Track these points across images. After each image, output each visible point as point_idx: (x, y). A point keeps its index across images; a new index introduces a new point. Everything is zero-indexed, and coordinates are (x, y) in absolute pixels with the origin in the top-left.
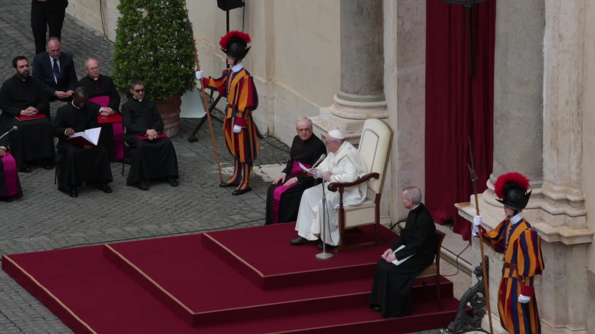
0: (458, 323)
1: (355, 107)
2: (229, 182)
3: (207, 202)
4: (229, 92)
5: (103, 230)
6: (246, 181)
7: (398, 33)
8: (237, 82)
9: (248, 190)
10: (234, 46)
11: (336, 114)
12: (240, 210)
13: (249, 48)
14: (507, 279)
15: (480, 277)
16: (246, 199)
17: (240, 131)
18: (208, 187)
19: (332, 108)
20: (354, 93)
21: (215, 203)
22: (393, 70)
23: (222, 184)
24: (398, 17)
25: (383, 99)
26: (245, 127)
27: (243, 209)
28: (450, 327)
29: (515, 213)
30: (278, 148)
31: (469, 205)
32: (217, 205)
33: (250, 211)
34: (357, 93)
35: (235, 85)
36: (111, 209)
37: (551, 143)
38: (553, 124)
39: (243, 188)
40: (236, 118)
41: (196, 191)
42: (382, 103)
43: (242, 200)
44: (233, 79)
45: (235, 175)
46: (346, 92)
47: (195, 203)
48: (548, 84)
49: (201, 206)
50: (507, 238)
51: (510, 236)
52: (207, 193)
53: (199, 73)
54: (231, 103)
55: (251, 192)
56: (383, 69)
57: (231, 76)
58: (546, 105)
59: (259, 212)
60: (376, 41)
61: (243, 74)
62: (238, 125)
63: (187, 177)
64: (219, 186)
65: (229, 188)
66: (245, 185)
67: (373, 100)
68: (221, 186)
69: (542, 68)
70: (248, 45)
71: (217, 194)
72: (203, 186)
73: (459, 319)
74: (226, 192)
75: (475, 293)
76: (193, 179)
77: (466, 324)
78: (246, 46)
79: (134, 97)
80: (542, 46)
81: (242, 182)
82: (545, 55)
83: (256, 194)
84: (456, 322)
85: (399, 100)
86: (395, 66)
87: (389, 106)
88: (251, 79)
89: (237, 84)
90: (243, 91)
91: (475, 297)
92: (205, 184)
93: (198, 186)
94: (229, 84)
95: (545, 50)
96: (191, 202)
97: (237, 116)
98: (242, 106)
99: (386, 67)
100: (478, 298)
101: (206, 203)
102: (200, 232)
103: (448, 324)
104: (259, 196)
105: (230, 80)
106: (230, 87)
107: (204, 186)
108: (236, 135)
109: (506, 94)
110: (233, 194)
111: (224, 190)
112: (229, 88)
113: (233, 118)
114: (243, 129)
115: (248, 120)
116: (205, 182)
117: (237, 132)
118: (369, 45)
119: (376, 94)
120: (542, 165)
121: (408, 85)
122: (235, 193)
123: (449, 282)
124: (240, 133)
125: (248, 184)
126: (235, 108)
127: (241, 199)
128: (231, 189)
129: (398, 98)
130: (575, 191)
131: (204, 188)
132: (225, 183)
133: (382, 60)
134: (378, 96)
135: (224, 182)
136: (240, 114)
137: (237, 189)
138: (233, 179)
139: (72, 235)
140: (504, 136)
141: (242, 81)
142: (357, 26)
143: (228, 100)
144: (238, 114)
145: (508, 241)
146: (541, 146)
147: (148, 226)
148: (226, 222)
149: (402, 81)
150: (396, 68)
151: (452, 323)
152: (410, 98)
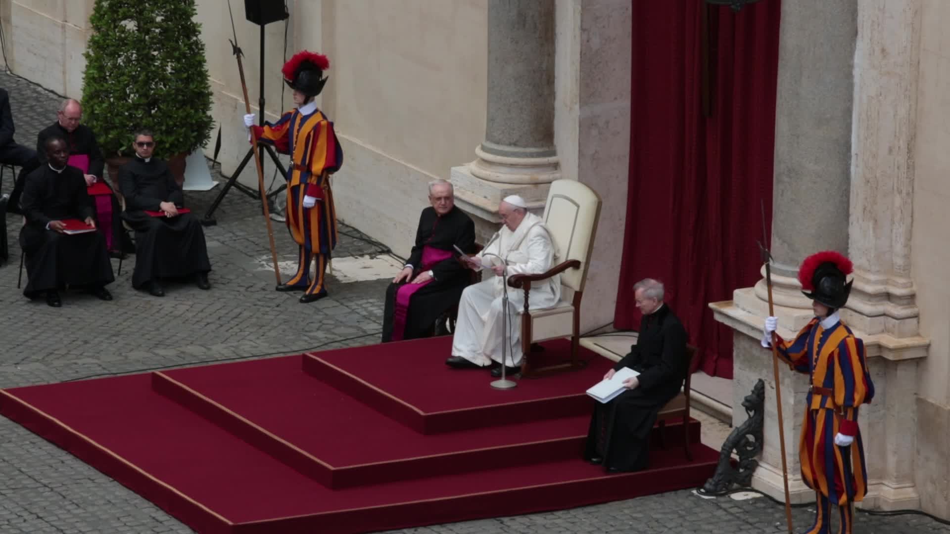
0: (719, 481)
1: (512, 165)
2: (291, 283)
3: (266, 313)
4: (294, 145)
5: (123, 354)
6: (320, 282)
7: (581, 52)
8: (309, 131)
9: (323, 294)
10: (303, 75)
11: (481, 175)
12: (321, 324)
13: (327, 78)
14: (817, 411)
15: (751, 411)
16: (324, 308)
17: (313, 205)
18: (258, 291)
19: (473, 166)
20: (510, 144)
21: (278, 315)
22: (571, 109)
23: (280, 287)
24: (583, 30)
25: (553, 153)
26: (320, 199)
27: (325, 322)
28: (707, 486)
29: (830, 313)
30: (345, 234)
31: (730, 305)
32: (282, 316)
33: (336, 326)
34: (515, 144)
35: (306, 135)
36: (121, 324)
37: (865, 209)
38: (868, 182)
39: (316, 291)
40: (307, 185)
41: (241, 297)
42: (552, 159)
43: (319, 310)
44: (301, 125)
45: (301, 272)
46: (498, 143)
47: (246, 314)
48: (859, 122)
49: (257, 318)
50: (815, 349)
51: (820, 347)
52: (259, 300)
53: (248, 117)
54: (299, 163)
55: (328, 298)
56: (553, 109)
57: (298, 121)
58: (856, 154)
59: (351, 327)
60: (544, 66)
61: (317, 118)
62: (310, 195)
63: (220, 276)
64: (274, 289)
65: (292, 293)
66: (318, 287)
67: (539, 155)
68: (277, 289)
69: (850, 99)
70: (325, 73)
71: (277, 301)
72: (249, 289)
73: (721, 474)
74: (288, 298)
75: (744, 436)
76: (231, 280)
77: (730, 482)
78: (321, 75)
79: (137, 154)
80: (851, 67)
81: (313, 283)
82: (857, 80)
83: (337, 301)
84: (716, 478)
85: (581, 154)
86: (576, 103)
87: (563, 165)
88: (331, 125)
89: (309, 134)
90: (319, 144)
91: (743, 441)
92: (252, 286)
93: (242, 289)
94: (295, 133)
95: (856, 72)
96: (240, 313)
97: (308, 181)
98: (318, 167)
99: (559, 104)
100: (748, 443)
101: (264, 314)
102: (301, 353)
103: (705, 482)
104: (342, 304)
105: (296, 127)
106: (297, 138)
107: (252, 289)
108: (307, 211)
109: (798, 137)
110: (301, 301)
111: (285, 295)
112: (295, 140)
113: (302, 186)
114: (317, 201)
115: (324, 188)
116: (252, 285)
117: (310, 206)
118: (534, 71)
119: (542, 146)
120: (847, 244)
121: (594, 132)
122: (303, 299)
123: (694, 422)
124: (313, 208)
125: (322, 286)
126: (306, 169)
127: (316, 308)
128: (295, 293)
129: (580, 151)
130: (902, 281)
131: (252, 292)
132: (285, 284)
133: (552, 94)
134: (546, 149)
135: (283, 283)
136: (313, 178)
137: (307, 292)
138: (298, 278)
139: (80, 362)
140: (792, 200)
141: (317, 128)
142: (517, 43)
143: (294, 158)
144: (311, 178)
145: (818, 353)
146: (847, 215)
147: (189, 347)
148: (306, 341)
149: (586, 126)
150: (577, 107)
151: (710, 480)
152: (596, 152)
